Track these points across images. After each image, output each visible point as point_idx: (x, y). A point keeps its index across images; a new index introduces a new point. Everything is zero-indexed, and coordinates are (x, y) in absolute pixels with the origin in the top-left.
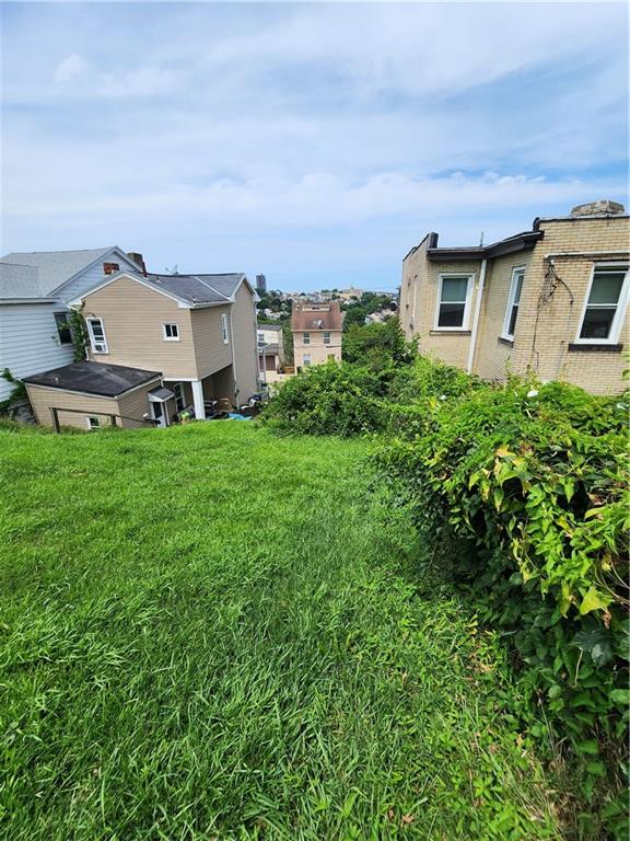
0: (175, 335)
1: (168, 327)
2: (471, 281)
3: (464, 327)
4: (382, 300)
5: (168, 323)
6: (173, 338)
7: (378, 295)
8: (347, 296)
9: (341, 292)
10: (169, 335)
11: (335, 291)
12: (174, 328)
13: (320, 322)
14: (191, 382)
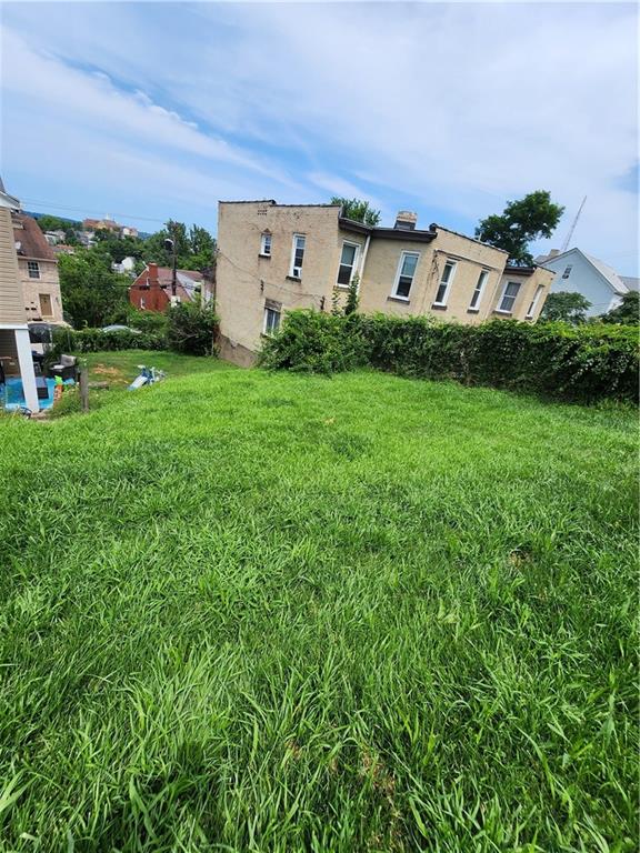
2: (357, 251)
13: (18, 245)
14: (13, 331)
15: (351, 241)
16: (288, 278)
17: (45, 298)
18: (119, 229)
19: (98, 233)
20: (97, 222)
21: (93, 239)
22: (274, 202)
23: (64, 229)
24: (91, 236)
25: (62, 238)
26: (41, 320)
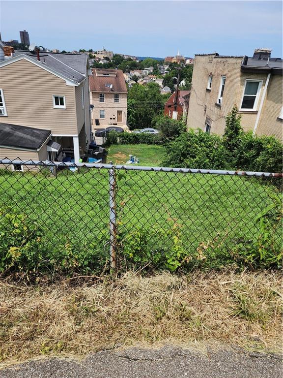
0: (62, 104)
1: (56, 98)
2: (260, 84)
3: (254, 109)
4: (130, 62)
5: (57, 95)
6: (60, 106)
7: (125, 58)
8: (101, 57)
9: (96, 53)
10: (57, 104)
11: (91, 51)
12: (62, 99)
13: (111, 87)
14: (72, 137)
15: (253, 79)
16: (216, 104)
17: (119, 112)
18: (183, 61)
19: (171, 65)
20: (172, 58)
21: (168, 70)
22: (217, 54)
23: (153, 65)
24: (167, 67)
25: (151, 71)
26: (116, 124)
